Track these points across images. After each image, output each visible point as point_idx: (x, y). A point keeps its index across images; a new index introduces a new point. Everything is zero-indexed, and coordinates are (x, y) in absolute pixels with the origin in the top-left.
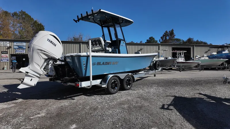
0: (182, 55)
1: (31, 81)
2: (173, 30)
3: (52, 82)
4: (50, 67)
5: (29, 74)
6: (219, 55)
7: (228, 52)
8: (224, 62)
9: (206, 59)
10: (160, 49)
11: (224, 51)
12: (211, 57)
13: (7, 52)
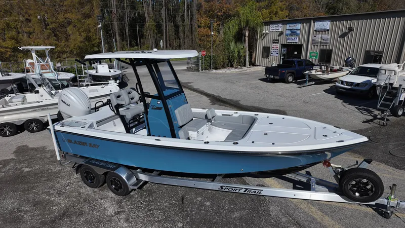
13: (278, 40)
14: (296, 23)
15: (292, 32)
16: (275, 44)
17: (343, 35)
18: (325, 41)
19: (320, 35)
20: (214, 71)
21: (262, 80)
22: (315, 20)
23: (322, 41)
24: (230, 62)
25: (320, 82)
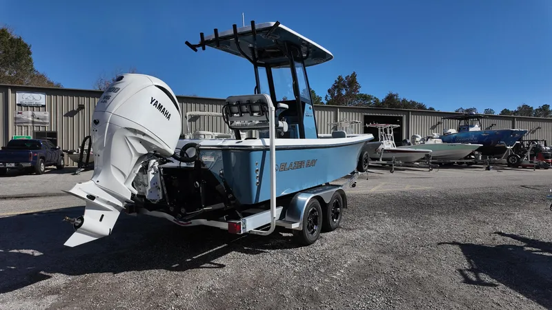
0: (388, 134)
1: (101, 220)
2: (354, 73)
3: (135, 214)
4: (151, 176)
5: (95, 201)
6: (462, 135)
7: (479, 129)
8: (476, 150)
9: (437, 142)
10: (338, 120)
11: (472, 126)
12: (447, 139)
17: (71, 114)
18: (41, 121)
22: (16, 89)
23: (36, 120)
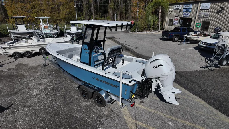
13: (178, 15)
14: (189, 4)
15: (187, 11)
16: (176, 18)
17: (218, 12)
18: (206, 16)
19: (203, 12)
20: (138, 33)
21: (161, 39)
22: (201, 2)
23: (204, 16)
24: (148, 27)
25: (193, 42)
